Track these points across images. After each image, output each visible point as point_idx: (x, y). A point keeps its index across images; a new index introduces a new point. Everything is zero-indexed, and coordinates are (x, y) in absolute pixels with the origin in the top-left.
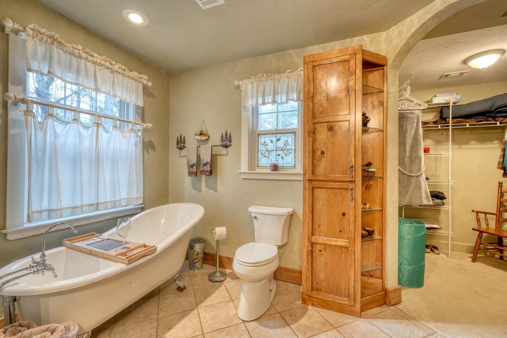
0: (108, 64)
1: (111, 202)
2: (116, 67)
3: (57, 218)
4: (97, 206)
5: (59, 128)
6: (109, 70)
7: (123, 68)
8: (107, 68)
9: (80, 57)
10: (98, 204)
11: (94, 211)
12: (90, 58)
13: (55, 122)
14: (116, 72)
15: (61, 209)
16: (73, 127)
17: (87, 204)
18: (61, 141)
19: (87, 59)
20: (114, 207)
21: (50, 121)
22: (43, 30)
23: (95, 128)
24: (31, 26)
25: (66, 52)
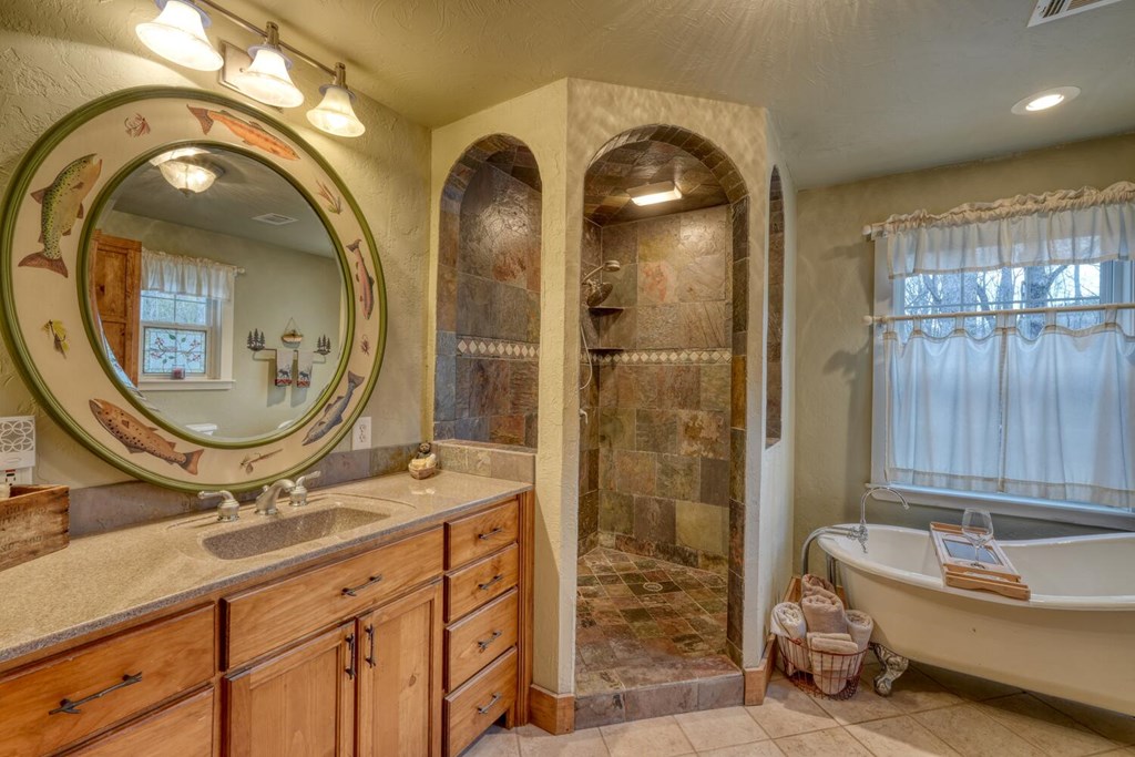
0: (1030, 205)
1: (1039, 484)
2: (1052, 201)
3: (924, 486)
4: (1003, 485)
5: (934, 350)
6: (1036, 215)
7: (1072, 193)
8: (1029, 213)
9: (967, 222)
10: (1004, 481)
11: (993, 493)
12: (985, 215)
13: (925, 341)
14: (1055, 210)
15: (931, 474)
16: (956, 343)
17: (980, 475)
18: (934, 368)
19: (980, 219)
20: (1045, 496)
21: (917, 341)
22: (903, 217)
23: (999, 338)
24: (891, 219)
25: (942, 227)
